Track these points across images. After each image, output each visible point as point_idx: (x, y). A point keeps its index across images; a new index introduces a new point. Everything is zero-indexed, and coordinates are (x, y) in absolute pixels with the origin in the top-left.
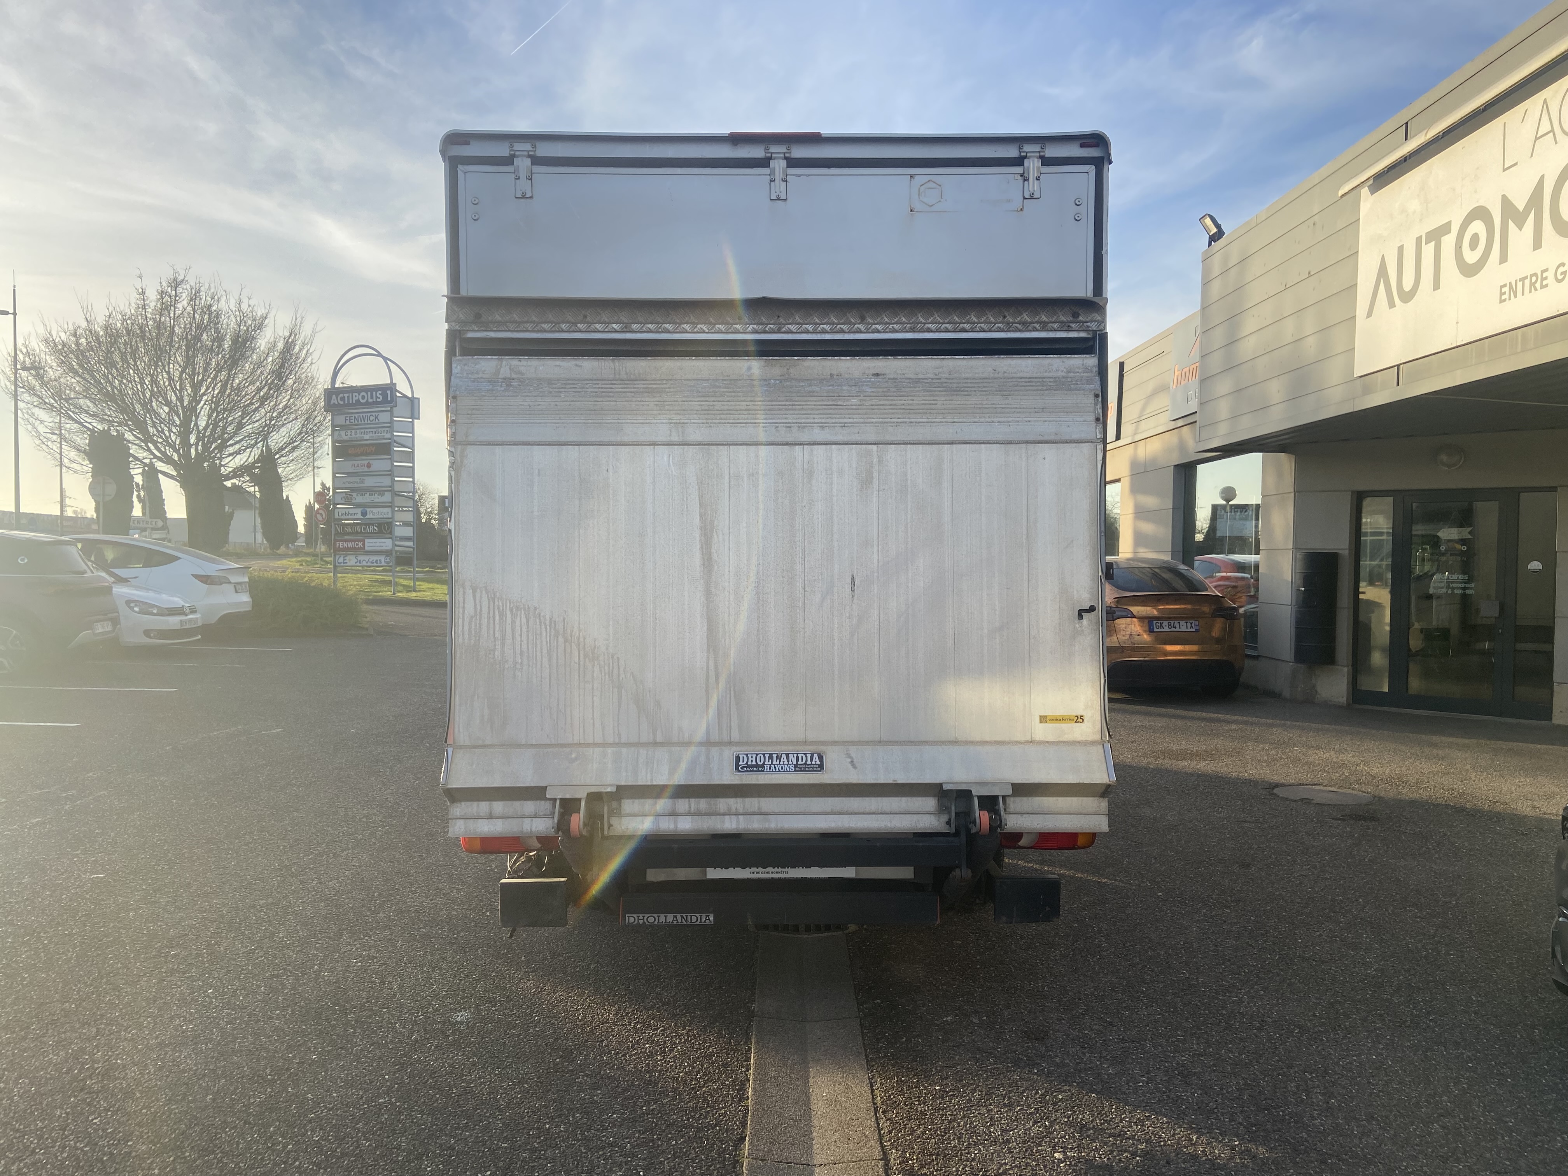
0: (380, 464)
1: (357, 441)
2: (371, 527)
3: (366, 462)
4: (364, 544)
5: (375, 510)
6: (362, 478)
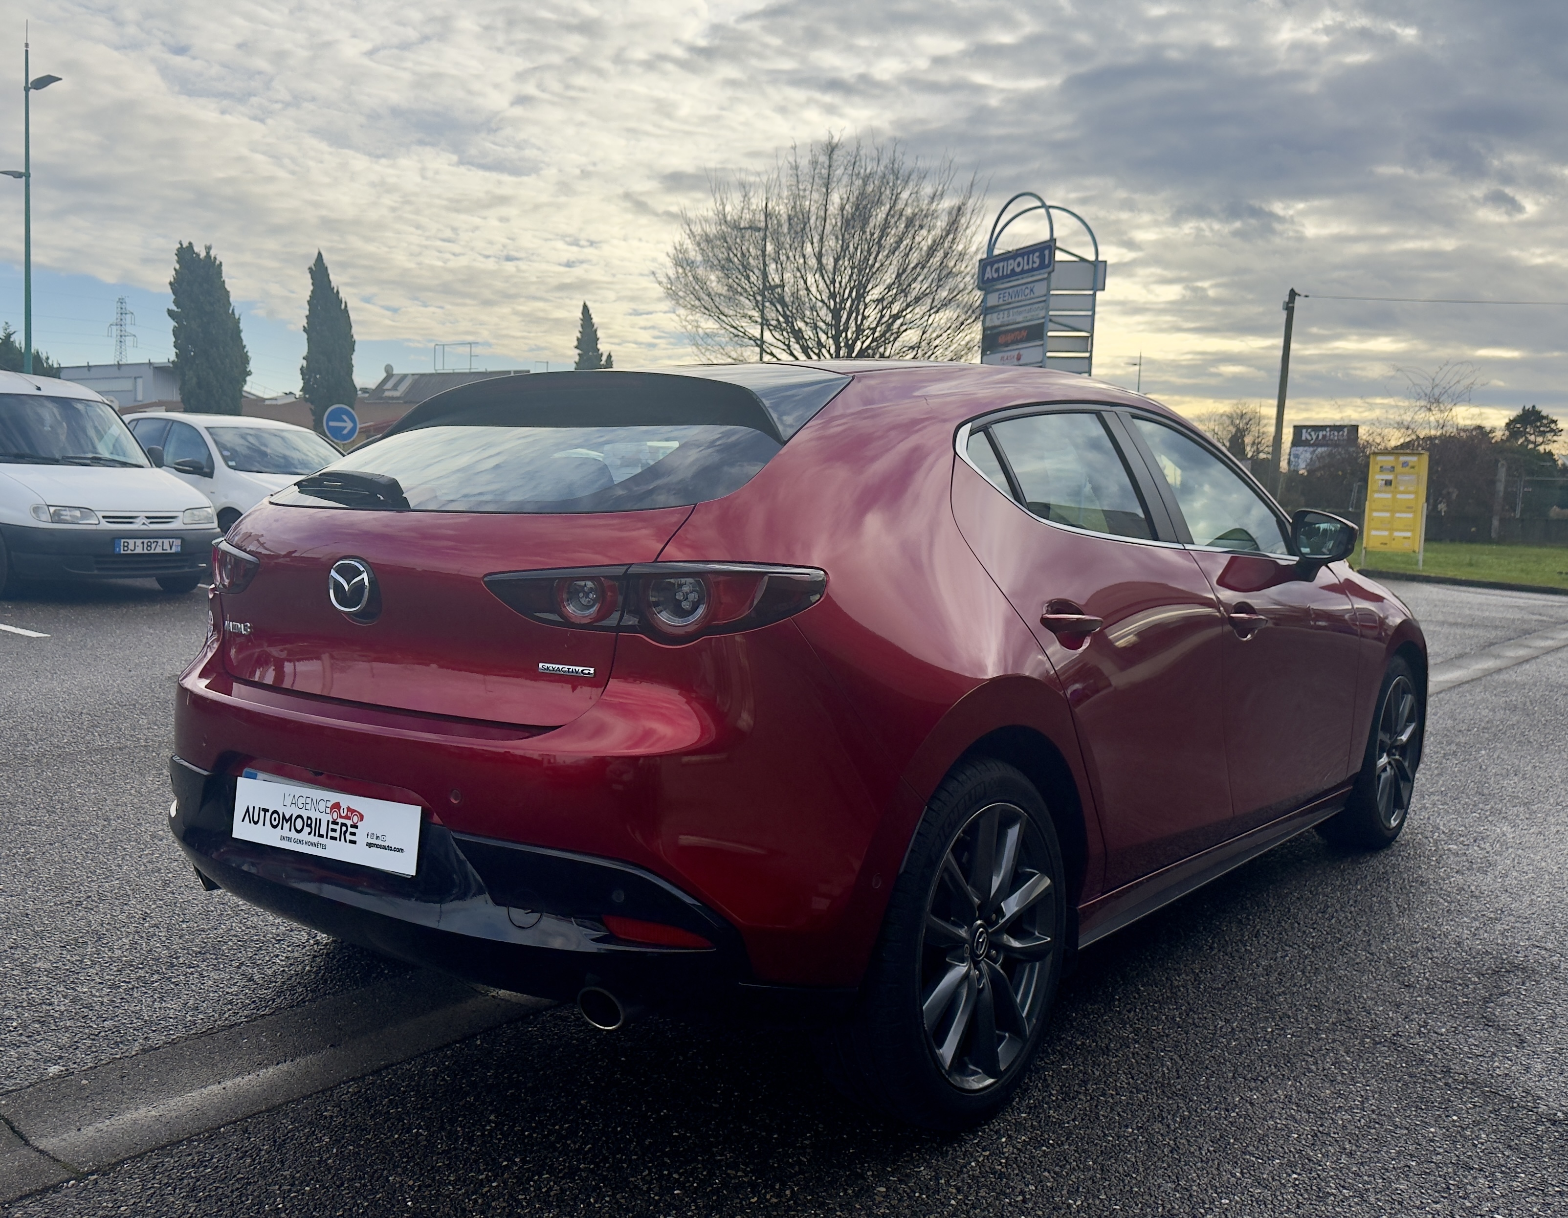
0: (1031, 353)
1: (1008, 325)
3: (1016, 353)
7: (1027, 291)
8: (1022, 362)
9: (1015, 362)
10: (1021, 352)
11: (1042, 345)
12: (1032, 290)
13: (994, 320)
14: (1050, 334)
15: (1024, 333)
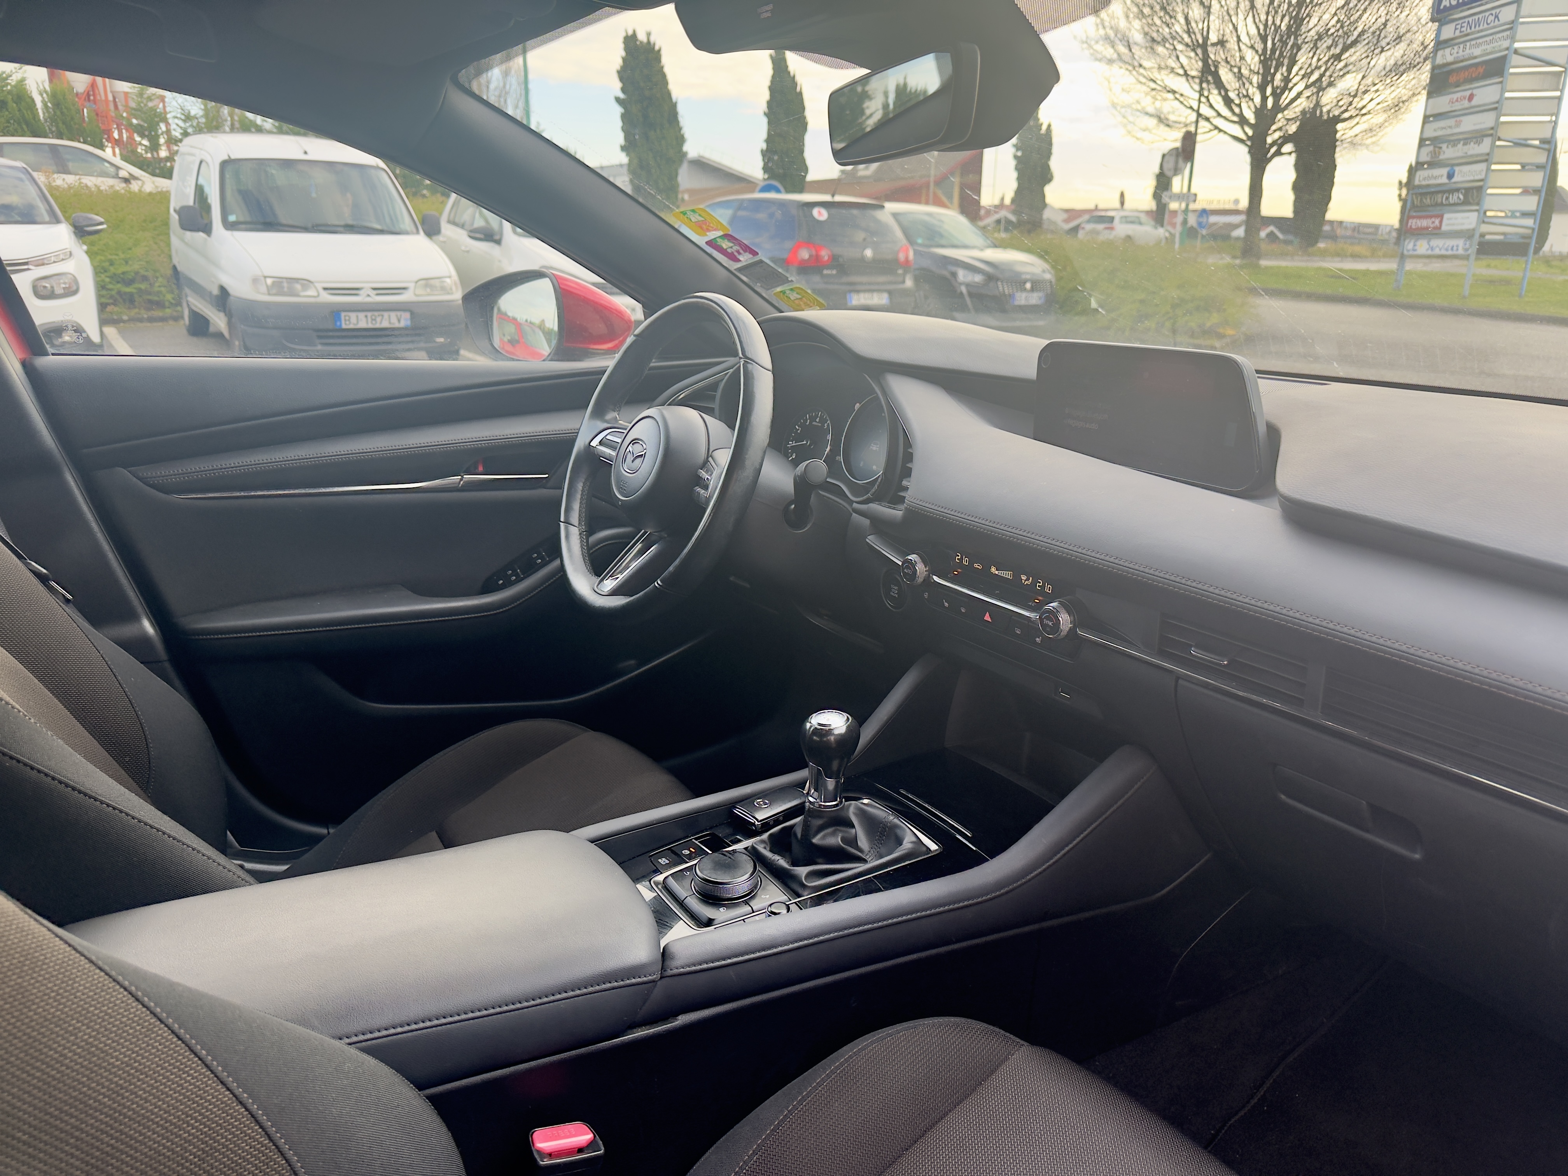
0: (1486, 93)
1: (1462, 61)
2: (1456, 195)
3: (1468, 93)
4: (1441, 222)
5: (1466, 168)
6: (1458, 119)
7: (1491, 18)
8: (1475, 102)
9: (1466, 104)
10: (1475, 92)
11: (1501, 82)
12: (1497, 17)
13: (1446, 56)
14: (1512, 70)
15: (1481, 70)
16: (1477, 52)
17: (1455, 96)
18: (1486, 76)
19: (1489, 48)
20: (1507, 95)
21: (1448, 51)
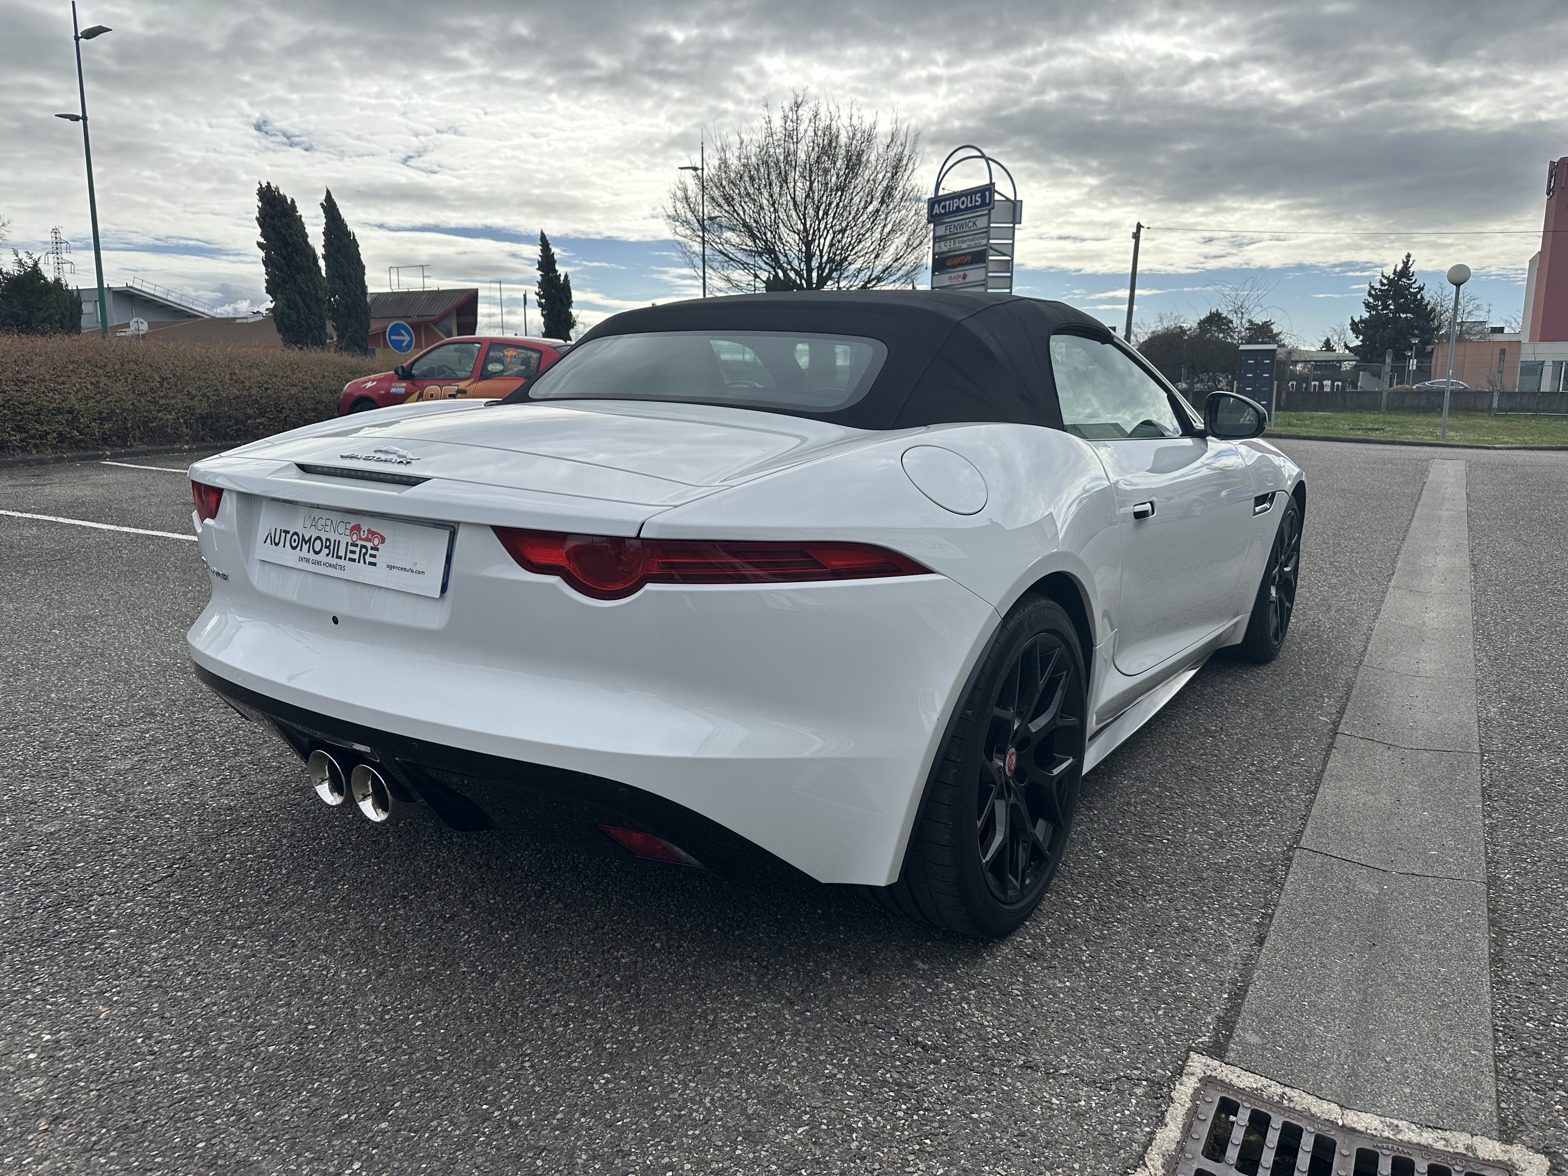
0: (974, 273)
1: (955, 251)
3: (962, 273)
7: (970, 224)
8: (967, 280)
9: (962, 281)
10: (967, 272)
11: (984, 267)
12: (974, 223)
13: (943, 247)
14: (990, 258)
15: (969, 258)
16: (964, 246)
17: (953, 275)
18: (972, 262)
19: (972, 243)
20: (990, 274)
21: (942, 244)
